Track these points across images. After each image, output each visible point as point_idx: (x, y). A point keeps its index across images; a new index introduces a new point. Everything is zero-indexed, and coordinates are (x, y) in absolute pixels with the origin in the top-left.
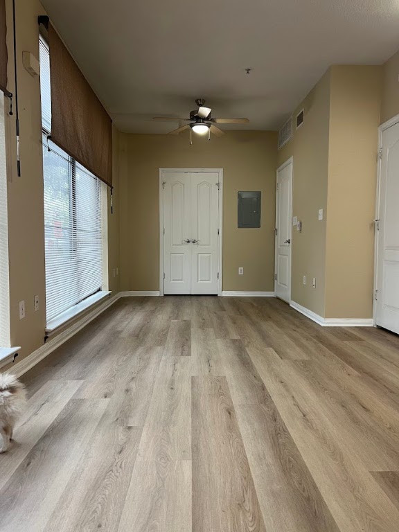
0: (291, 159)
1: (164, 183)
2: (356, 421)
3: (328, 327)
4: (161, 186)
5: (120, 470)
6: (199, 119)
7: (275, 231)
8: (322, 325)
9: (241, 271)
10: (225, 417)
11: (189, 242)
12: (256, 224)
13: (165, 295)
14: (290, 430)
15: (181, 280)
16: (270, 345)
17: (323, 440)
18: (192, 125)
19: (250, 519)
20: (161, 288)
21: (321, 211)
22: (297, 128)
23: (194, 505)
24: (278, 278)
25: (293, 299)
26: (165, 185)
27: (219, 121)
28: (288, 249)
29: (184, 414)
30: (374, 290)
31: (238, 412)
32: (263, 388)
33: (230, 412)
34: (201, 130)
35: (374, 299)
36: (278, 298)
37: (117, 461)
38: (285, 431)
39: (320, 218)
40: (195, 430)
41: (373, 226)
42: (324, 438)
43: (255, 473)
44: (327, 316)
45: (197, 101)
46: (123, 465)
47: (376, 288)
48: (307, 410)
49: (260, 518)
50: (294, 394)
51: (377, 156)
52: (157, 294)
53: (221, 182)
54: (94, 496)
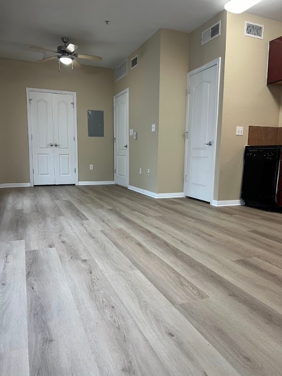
0: (128, 90)
1: (30, 100)
2: (209, 241)
3: (161, 199)
4: (28, 102)
5: (99, 281)
6: (65, 53)
7: (114, 139)
8: (156, 198)
9: (91, 167)
10: (139, 248)
11: (52, 146)
12: (101, 134)
13: (34, 186)
14: (179, 249)
15: (47, 174)
16: (135, 210)
17: (199, 251)
18: (59, 57)
19: (191, 288)
20: (31, 180)
21: (153, 126)
22: (131, 69)
23: (158, 289)
24: (117, 171)
25: (131, 184)
26: (31, 101)
27: (80, 56)
28: (127, 152)
29: (113, 249)
30: (185, 176)
31: (144, 244)
32: (149, 232)
33: (140, 245)
34: (66, 61)
35: (185, 180)
36: (117, 185)
37: (93, 277)
38: (178, 250)
39: (153, 130)
40: (127, 256)
41: (184, 136)
42: (199, 250)
43: (178, 270)
44: (159, 192)
45: (63, 39)
46: (99, 278)
47: (186, 173)
48: (181, 239)
49: (196, 287)
50: (168, 232)
51: (187, 92)
52: (28, 185)
53: (75, 102)
54: (96, 295)
